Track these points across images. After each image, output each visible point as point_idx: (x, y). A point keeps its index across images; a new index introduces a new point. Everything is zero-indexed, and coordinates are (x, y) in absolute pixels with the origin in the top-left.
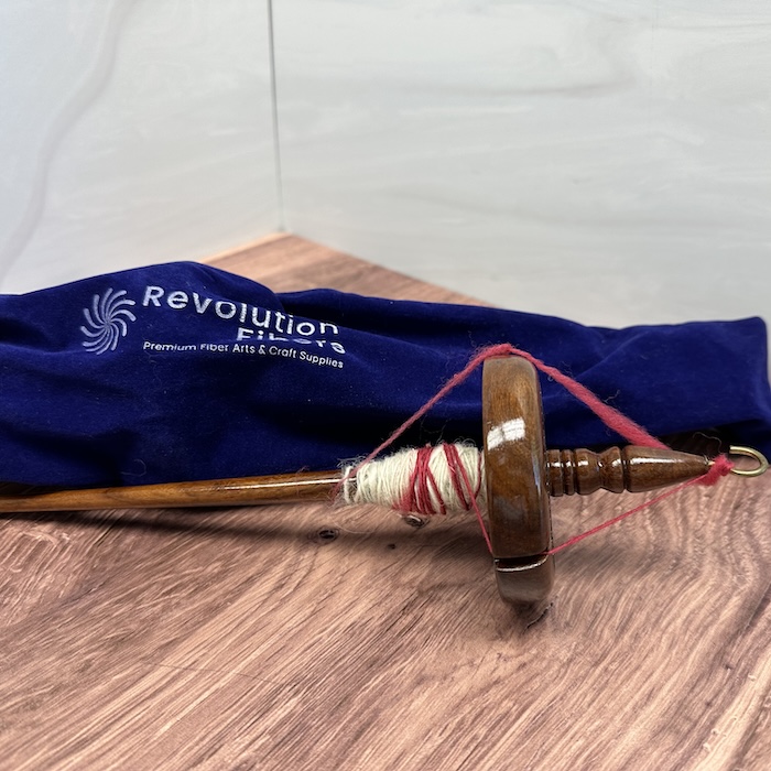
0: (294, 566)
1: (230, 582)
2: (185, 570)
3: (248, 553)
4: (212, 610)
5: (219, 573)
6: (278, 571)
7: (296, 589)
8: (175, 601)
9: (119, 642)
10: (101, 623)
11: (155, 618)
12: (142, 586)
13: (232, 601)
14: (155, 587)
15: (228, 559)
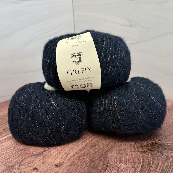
0: (65, 159)
1: (78, 155)
2: (87, 158)
3: (75, 161)
4: (80, 150)
5: (80, 157)
6: (68, 158)
7: (65, 154)
8: (87, 152)
9: (95, 146)
10: (99, 148)
11: (90, 149)
12: (95, 154)
13: (77, 152)
14: (92, 154)
15: (79, 160)
